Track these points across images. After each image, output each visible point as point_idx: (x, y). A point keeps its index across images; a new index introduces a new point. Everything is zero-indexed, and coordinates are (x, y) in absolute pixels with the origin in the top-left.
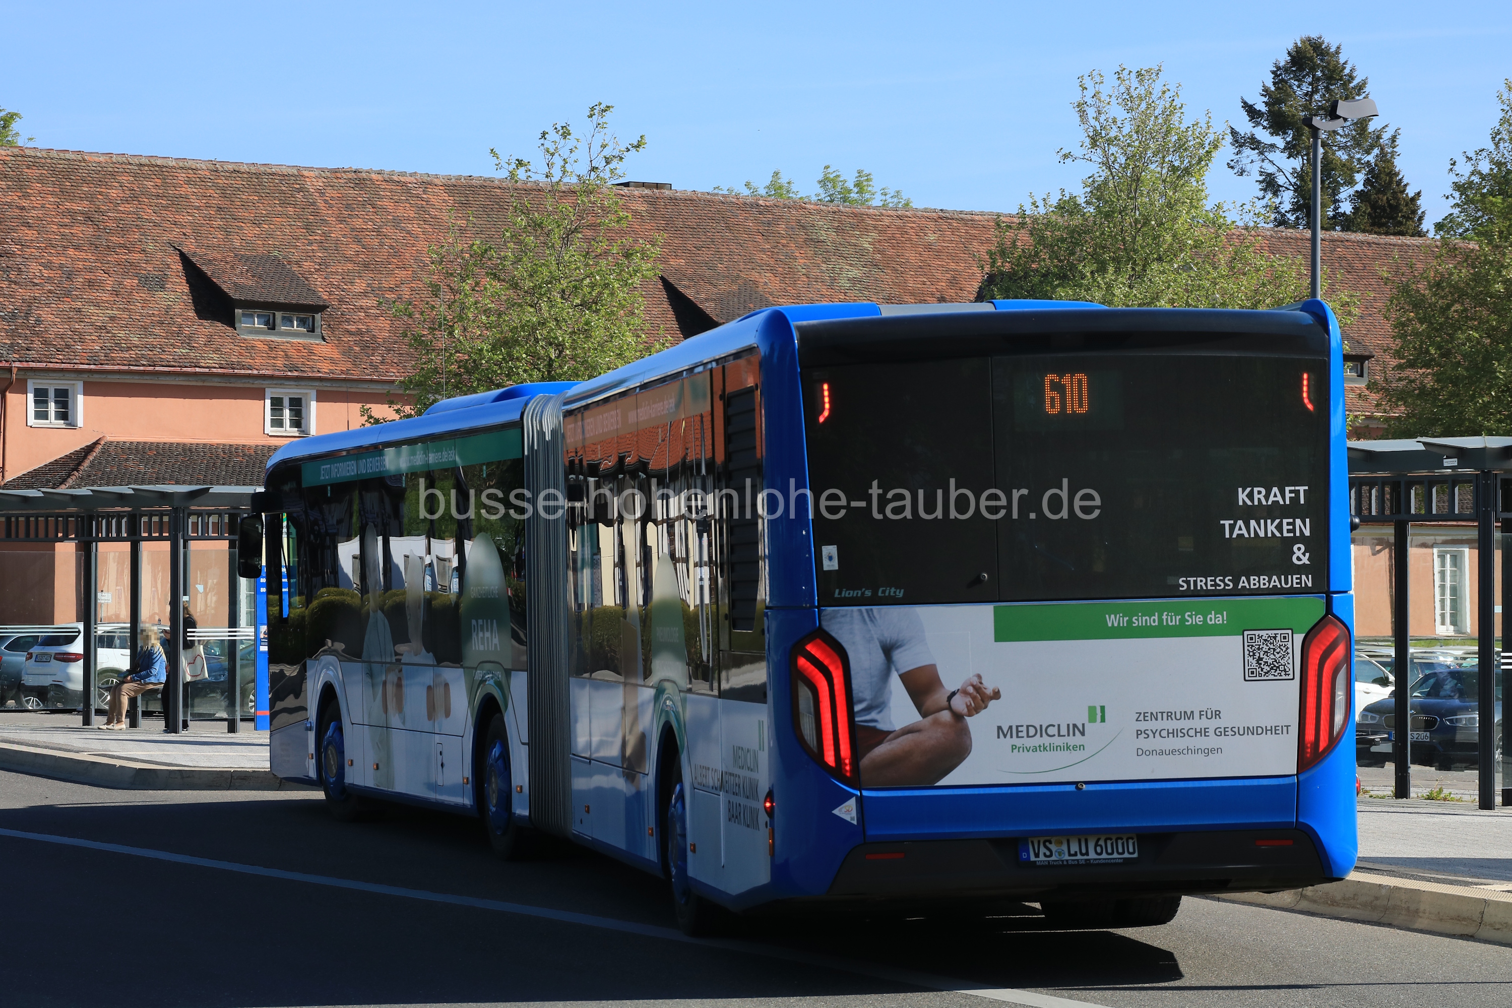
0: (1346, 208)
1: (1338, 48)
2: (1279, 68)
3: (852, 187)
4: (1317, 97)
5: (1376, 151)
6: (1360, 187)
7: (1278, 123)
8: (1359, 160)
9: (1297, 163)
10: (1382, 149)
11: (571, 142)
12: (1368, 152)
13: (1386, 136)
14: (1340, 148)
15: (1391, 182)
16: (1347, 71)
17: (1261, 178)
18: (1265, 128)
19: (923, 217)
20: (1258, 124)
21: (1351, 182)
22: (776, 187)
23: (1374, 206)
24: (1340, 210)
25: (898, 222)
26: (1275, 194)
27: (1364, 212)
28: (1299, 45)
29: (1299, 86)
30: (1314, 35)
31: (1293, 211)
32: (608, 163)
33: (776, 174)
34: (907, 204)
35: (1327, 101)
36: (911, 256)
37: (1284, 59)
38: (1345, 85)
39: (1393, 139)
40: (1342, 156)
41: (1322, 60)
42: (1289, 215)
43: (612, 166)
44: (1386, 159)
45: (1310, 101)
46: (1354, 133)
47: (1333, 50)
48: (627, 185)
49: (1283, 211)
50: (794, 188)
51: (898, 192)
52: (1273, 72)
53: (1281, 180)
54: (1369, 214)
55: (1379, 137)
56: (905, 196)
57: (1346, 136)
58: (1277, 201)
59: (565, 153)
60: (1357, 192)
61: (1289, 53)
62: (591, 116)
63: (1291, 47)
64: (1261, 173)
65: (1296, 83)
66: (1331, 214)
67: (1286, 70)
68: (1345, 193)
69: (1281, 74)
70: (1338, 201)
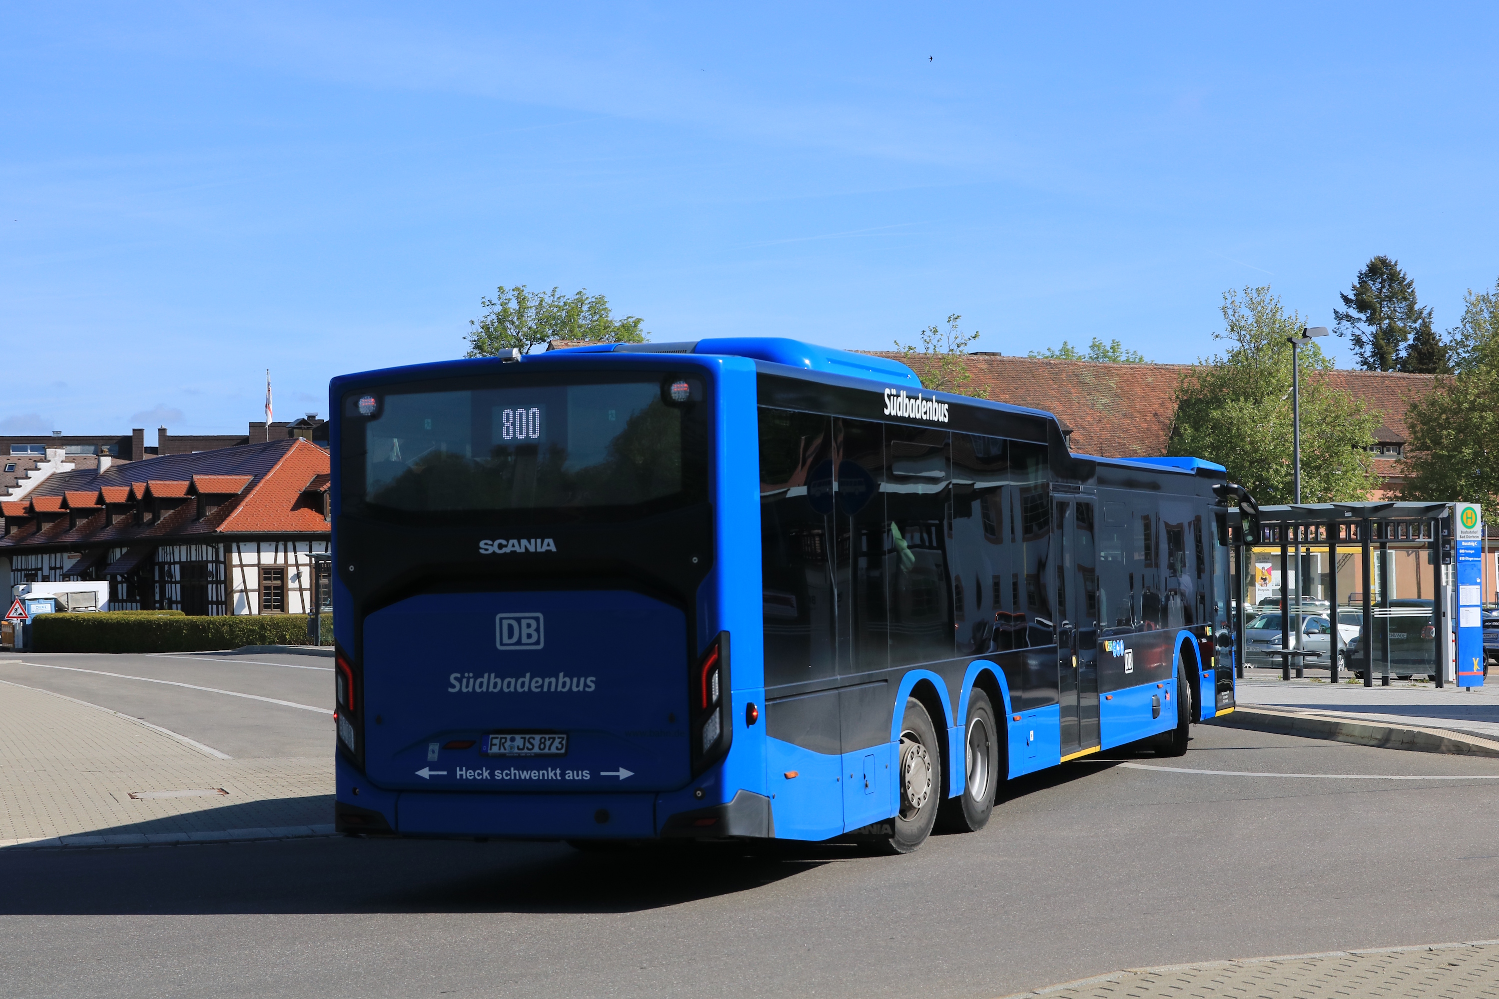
0: (1403, 354)
1: (1396, 262)
2: (1361, 274)
4: (1384, 290)
5: (1420, 321)
6: (1411, 342)
7: (1362, 306)
8: (1410, 326)
9: (1373, 329)
10: (1423, 320)
11: (938, 336)
12: (1415, 322)
13: (1425, 313)
14: (1399, 320)
15: (1429, 339)
16: (1401, 275)
17: (1352, 338)
18: (1354, 308)
19: (1145, 368)
20: (1350, 307)
21: (1405, 339)
22: (1065, 351)
23: (1420, 353)
24: (1400, 356)
25: (1131, 371)
26: (1361, 347)
27: (1414, 356)
28: (1373, 260)
29: (1373, 285)
30: (1381, 255)
31: (1372, 356)
32: (958, 347)
33: (1065, 343)
34: (1141, 359)
35: (1391, 292)
36: (1138, 390)
37: (1364, 269)
38: (1400, 283)
39: (1430, 314)
40: (1400, 324)
41: (1387, 269)
42: (1369, 359)
43: (960, 349)
44: (1426, 326)
45: (1380, 293)
46: (1406, 311)
47: (1393, 263)
48: (976, 354)
49: (1366, 356)
50: (1075, 350)
51: (1135, 352)
52: (1359, 277)
53: (1364, 339)
54: (1416, 357)
55: (1421, 313)
56: (1139, 354)
57: (1402, 313)
58: (1363, 351)
59: (935, 342)
60: (1409, 345)
61: (1367, 265)
63: (1368, 262)
64: (1353, 335)
65: (1372, 282)
66: (1394, 358)
67: (1366, 275)
68: (1402, 345)
69: (1363, 278)
70: (1399, 350)
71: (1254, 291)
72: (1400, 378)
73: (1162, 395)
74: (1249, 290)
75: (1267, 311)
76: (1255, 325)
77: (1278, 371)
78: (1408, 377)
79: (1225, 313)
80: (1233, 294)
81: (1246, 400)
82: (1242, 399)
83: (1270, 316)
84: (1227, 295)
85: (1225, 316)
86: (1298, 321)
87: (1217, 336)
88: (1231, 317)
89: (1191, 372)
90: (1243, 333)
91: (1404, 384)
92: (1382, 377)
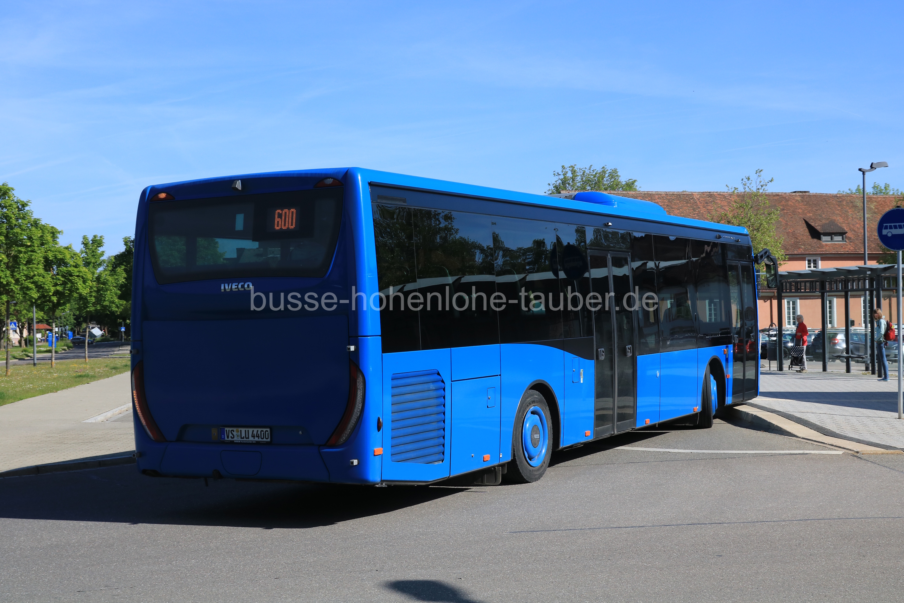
3: (883, 188)
11: (750, 181)
51: (898, 189)
59: (749, 185)
62: (756, 173)
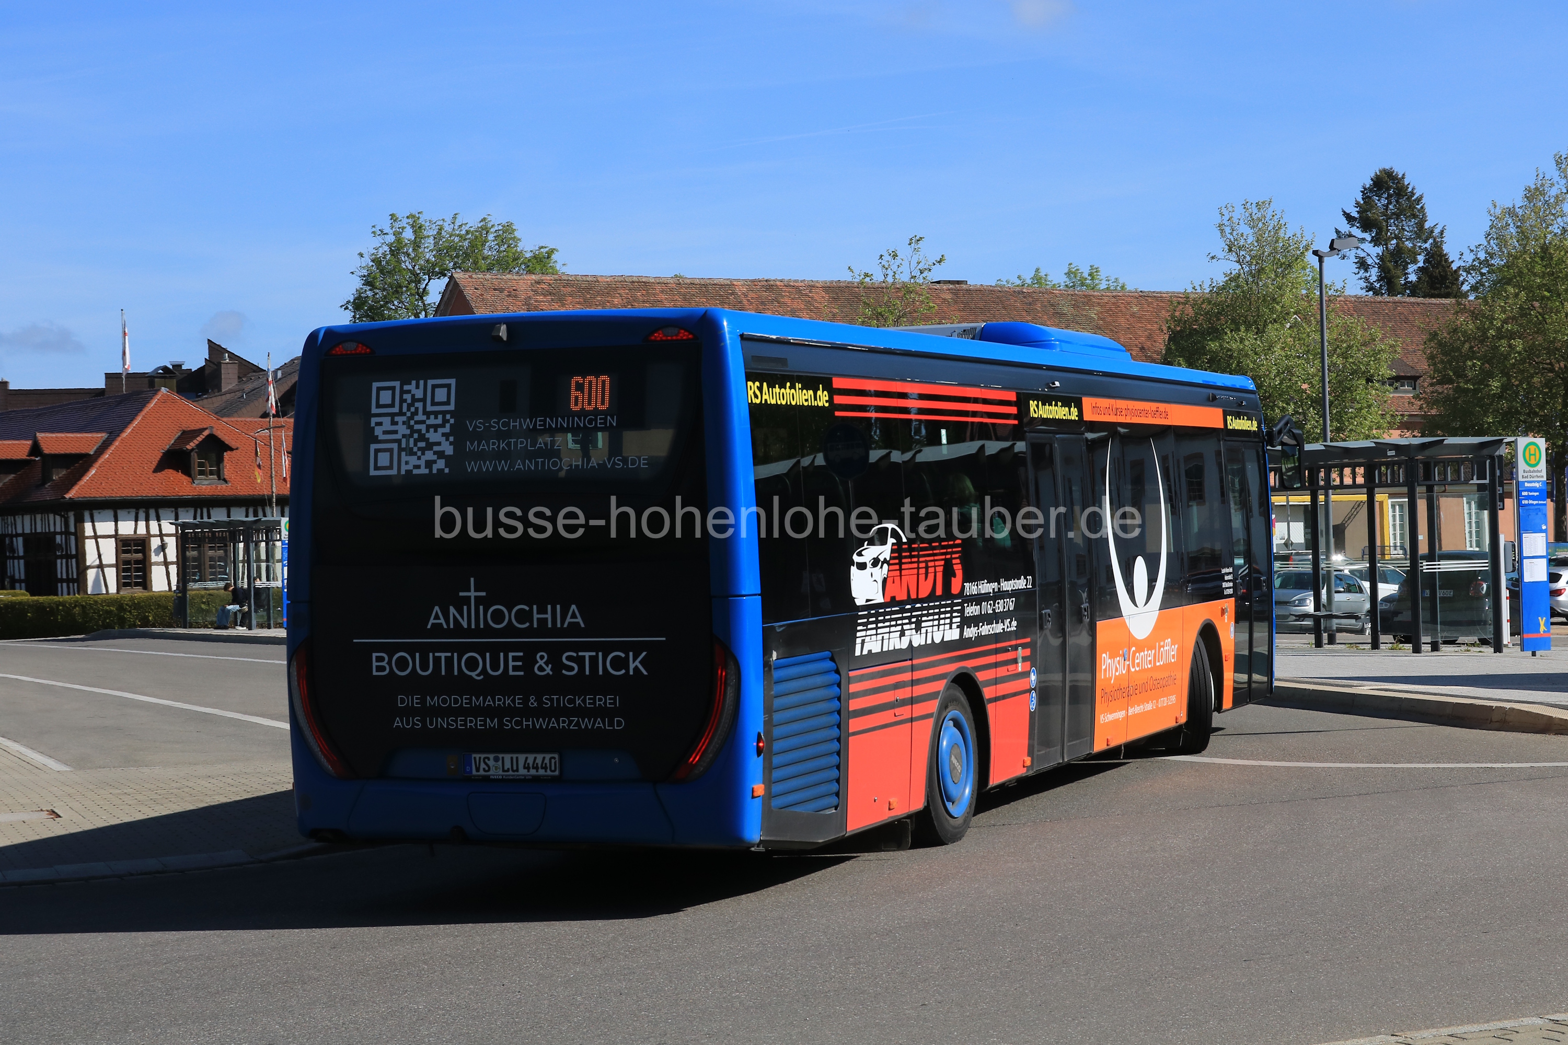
0: (1413, 278)
1: (1404, 175)
2: (1365, 189)
3: (1087, 276)
4: (1391, 207)
5: (1431, 241)
6: (1421, 264)
7: (1366, 225)
8: (1420, 246)
9: (1379, 250)
10: (1435, 240)
11: (898, 261)
12: (1426, 242)
13: (1437, 231)
14: (1407, 240)
15: (1441, 260)
16: (1410, 190)
17: (1356, 261)
18: (1358, 227)
19: (1129, 296)
20: (1353, 225)
21: (1415, 261)
22: (1038, 279)
23: (1431, 277)
24: (1409, 280)
25: (1113, 300)
26: (1366, 271)
27: (1424, 281)
28: (1378, 173)
29: (1378, 200)
30: (1387, 167)
31: (1378, 281)
32: (921, 273)
33: (1037, 270)
34: (1123, 287)
35: (1398, 209)
36: (1122, 321)
37: (1368, 183)
38: (1409, 199)
39: (1442, 232)
40: (1409, 244)
41: (1393, 183)
42: (1375, 284)
43: (924, 275)
44: (1437, 246)
45: (1387, 210)
46: (1416, 229)
47: (1400, 176)
48: (939, 282)
49: (1372, 281)
50: (1049, 278)
51: (1116, 279)
52: (1362, 192)
53: (1369, 261)
54: (1427, 281)
55: (1432, 232)
56: (1121, 281)
57: (1411, 231)
58: (1368, 275)
59: (894, 268)
60: (1419, 267)
61: (1372, 179)
62: (910, 244)
63: (1373, 175)
64: (1356, 257)
65: (1377, 198)
66: (1403, 282)
67: (1371, 190)
68: (1412, 268)
69: (1367, 193)
70: (1407, 274)
71: (1254, 205)
72: (1414, 303)
73: (1149, 326)
74: (1249, 204)
75: (1269, 229)
76: (1256, 244)
77: (1282, 295)
78: (1423, 302)
79: (1222, 231)
80: (1230, 209)
81: (1247, 330)
82: (1243, 328)
83: (1272, 233)
84: (1224, 211)
85: (1222, 235)
86: (1304, 239)
87: (1213, 258)
88: (1229, 236)
89: (1185, 299)
90: (1242, 253)
91: (1419, 310)
92: (1394, 303)
